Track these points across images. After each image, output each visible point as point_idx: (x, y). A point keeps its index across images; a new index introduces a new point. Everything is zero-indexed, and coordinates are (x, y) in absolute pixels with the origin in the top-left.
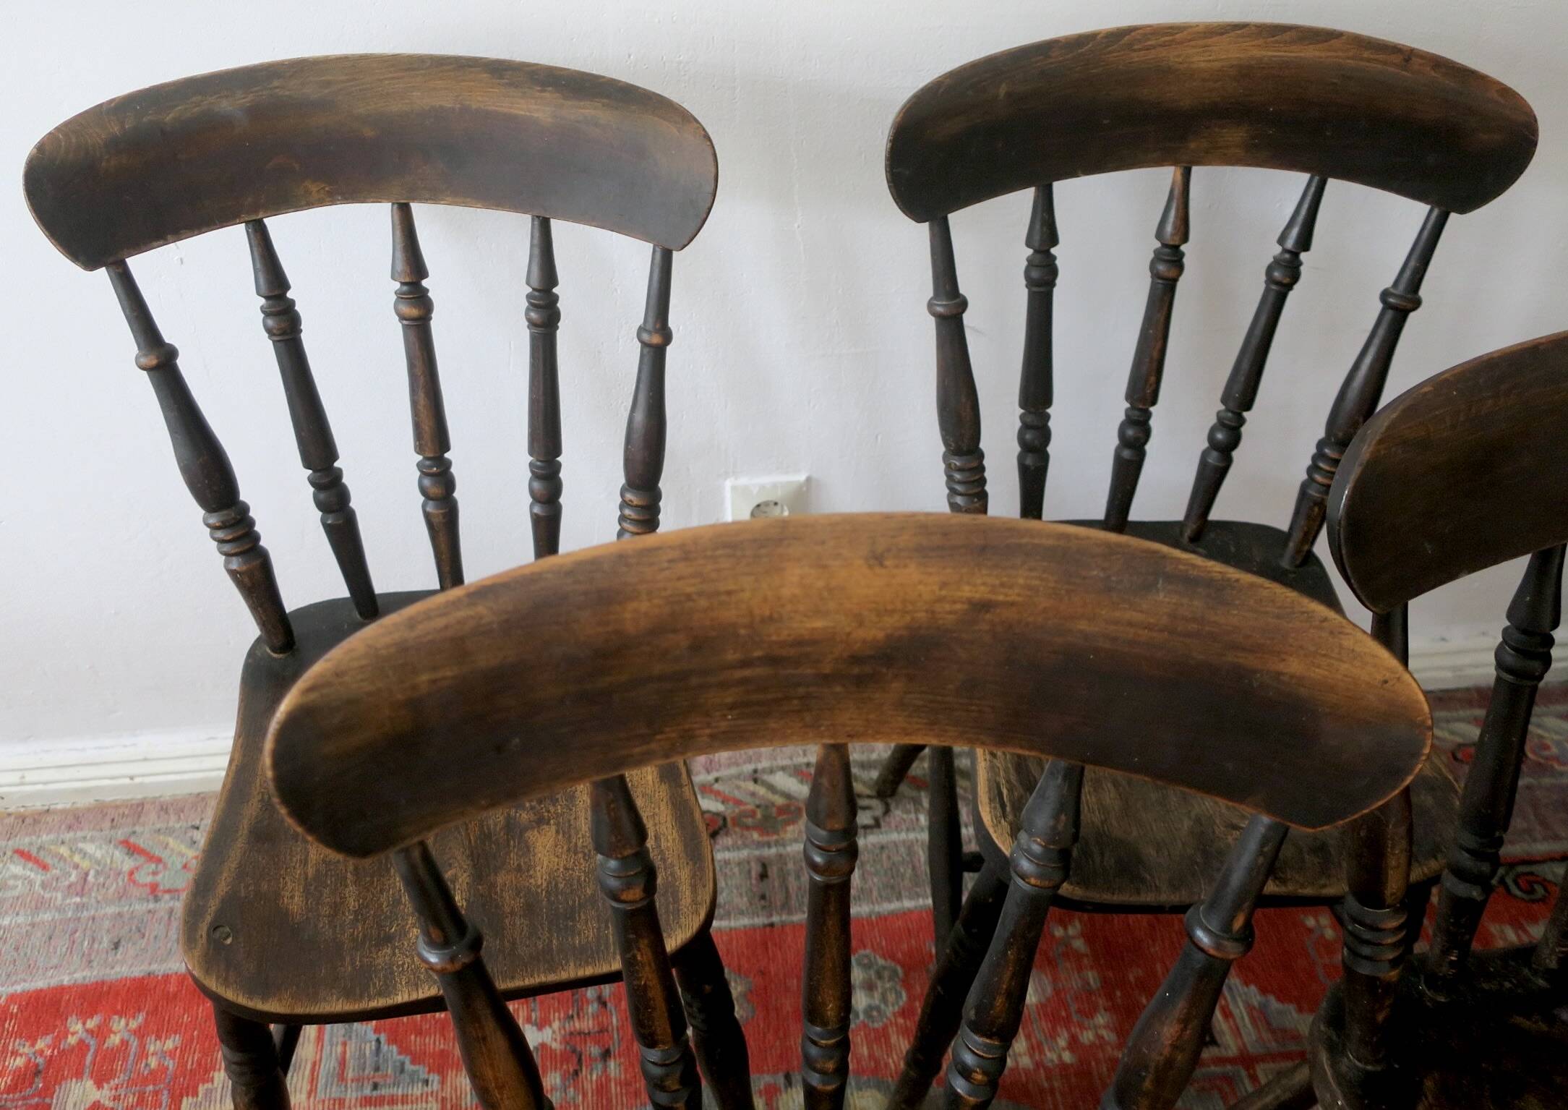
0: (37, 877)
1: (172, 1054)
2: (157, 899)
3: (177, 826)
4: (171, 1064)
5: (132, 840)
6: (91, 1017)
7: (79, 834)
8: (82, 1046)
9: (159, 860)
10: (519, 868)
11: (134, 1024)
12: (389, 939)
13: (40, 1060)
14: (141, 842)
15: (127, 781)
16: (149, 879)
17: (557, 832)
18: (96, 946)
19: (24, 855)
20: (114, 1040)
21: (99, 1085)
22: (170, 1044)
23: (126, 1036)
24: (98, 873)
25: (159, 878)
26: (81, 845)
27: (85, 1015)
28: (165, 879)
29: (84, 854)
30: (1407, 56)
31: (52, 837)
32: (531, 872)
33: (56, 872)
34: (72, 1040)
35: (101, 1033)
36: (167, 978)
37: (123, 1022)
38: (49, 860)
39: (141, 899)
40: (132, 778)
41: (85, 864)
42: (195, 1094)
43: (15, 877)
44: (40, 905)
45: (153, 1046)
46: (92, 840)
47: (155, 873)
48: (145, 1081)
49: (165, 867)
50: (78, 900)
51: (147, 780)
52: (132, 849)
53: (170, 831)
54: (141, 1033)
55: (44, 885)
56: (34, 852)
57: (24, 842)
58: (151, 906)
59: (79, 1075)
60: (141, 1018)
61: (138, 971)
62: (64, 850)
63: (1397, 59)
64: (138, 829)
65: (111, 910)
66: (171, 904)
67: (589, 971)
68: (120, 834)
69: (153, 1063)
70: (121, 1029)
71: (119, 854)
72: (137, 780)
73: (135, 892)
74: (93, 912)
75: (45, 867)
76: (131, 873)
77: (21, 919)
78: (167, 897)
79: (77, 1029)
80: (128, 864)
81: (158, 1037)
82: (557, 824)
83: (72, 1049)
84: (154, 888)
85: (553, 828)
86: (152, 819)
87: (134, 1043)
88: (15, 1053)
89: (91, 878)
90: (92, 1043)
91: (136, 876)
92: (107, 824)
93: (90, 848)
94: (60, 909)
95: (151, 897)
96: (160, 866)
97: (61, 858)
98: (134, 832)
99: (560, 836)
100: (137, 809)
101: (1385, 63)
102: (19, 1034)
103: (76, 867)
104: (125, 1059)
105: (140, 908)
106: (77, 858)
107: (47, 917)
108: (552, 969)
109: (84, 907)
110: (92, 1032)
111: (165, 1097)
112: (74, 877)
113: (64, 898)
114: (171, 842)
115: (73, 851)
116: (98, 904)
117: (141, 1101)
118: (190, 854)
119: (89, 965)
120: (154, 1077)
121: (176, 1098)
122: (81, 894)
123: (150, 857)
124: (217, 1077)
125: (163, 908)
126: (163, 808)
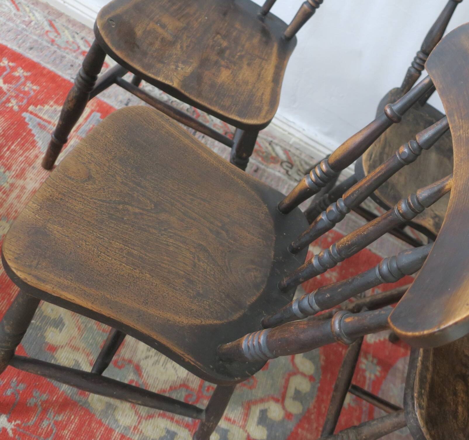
0: (14, 11)
1: (34, 91)
2: (52, 45)
3: (71, 28)
4: (32, 93)
5: (53, 22)
6: (12, 62)
7: (35, 8)
8: (4, 69)
9: (59, 34)
10: (214, 74)
11: (26, 74)
12: (163, 63)
14: (56, 25)
16: (53, 37)
17: (231, 73)
18: (24, 44)
19: (13, 1)
20: (16, 74)
22: (35, 87)
23: (21, 75)
24: (36, 24)
25: (56, 39)
26: (34, 12)
27: (11, 60)
28: (58, 41)
29: (34, 15)
31: (26, 2)
32: (217, 77)
33: (22, 14)
35: (13, 69)
36: (44, 68)
37: (22, 71)
38: (21, 8)
39: (47, 41)
40: (65, 2)
41: (33, 18)
42: (36, 106)
43: (6, 6)
44: (10, 19)
45: (29, 84)
46: (39, 13)
47: (56, 37)
48: (21, 92)
49: (60, 37)
50: (25, 27)
51: (70, 7)
52: (51, 25)
53: (67, 28)
54: (27, 78)
55: (15, 14)
56: (17, 2)
58: (49, 45)
60: (29, 74)
61: (36, 60)
62: (27, 9)
64: (57, 20)
65: (35, 37)
66: (56, 49)
67: (221, 112)
68: (50, 18)
69: (26, 89)
70: (20, 72)
71: (46, 23)
72: (66, 5)
73: (46, 37)
74: (28, 33)
75: (18, 10)
76: (47, 32)
78: (56, 46)
79: (5, 62)
80: (48, 28)
81: (32, 83)
82: (232, 72)
84: (53, 41)
85: (230, 72)
86: (63, 20)
87: (23, 80)
89: (33, 23)
90: (9, 70)
91: (49, 33)
92: (46, 12)
93: (37, 15)
94: (17, 25)
95: (51, 43)
96: (58, 36)
97: (25, 11)
98: (55, 20)
99: (232, 75)
100: (60, 15)
103: (29, 17)
104: (18, 81)
105: (45, 43)
106: (31, 14)
107: (11, 24)
108: (210, 104)
109: (26, 30)
110: (10, 67)
111: (25, 101)
112: (27, 19)
113: (20, 23)
114: (66, 32)
115: (30, 11)
116: (31, 33)
117: (17, 97)
118: (71, 40)
119: (19, 47)
120: (26, 93)
121: (29, 104)
122: (27, 26)
123: (56, 31)
124: (47, 107)
125: (54, 48)
126: (69, 20)
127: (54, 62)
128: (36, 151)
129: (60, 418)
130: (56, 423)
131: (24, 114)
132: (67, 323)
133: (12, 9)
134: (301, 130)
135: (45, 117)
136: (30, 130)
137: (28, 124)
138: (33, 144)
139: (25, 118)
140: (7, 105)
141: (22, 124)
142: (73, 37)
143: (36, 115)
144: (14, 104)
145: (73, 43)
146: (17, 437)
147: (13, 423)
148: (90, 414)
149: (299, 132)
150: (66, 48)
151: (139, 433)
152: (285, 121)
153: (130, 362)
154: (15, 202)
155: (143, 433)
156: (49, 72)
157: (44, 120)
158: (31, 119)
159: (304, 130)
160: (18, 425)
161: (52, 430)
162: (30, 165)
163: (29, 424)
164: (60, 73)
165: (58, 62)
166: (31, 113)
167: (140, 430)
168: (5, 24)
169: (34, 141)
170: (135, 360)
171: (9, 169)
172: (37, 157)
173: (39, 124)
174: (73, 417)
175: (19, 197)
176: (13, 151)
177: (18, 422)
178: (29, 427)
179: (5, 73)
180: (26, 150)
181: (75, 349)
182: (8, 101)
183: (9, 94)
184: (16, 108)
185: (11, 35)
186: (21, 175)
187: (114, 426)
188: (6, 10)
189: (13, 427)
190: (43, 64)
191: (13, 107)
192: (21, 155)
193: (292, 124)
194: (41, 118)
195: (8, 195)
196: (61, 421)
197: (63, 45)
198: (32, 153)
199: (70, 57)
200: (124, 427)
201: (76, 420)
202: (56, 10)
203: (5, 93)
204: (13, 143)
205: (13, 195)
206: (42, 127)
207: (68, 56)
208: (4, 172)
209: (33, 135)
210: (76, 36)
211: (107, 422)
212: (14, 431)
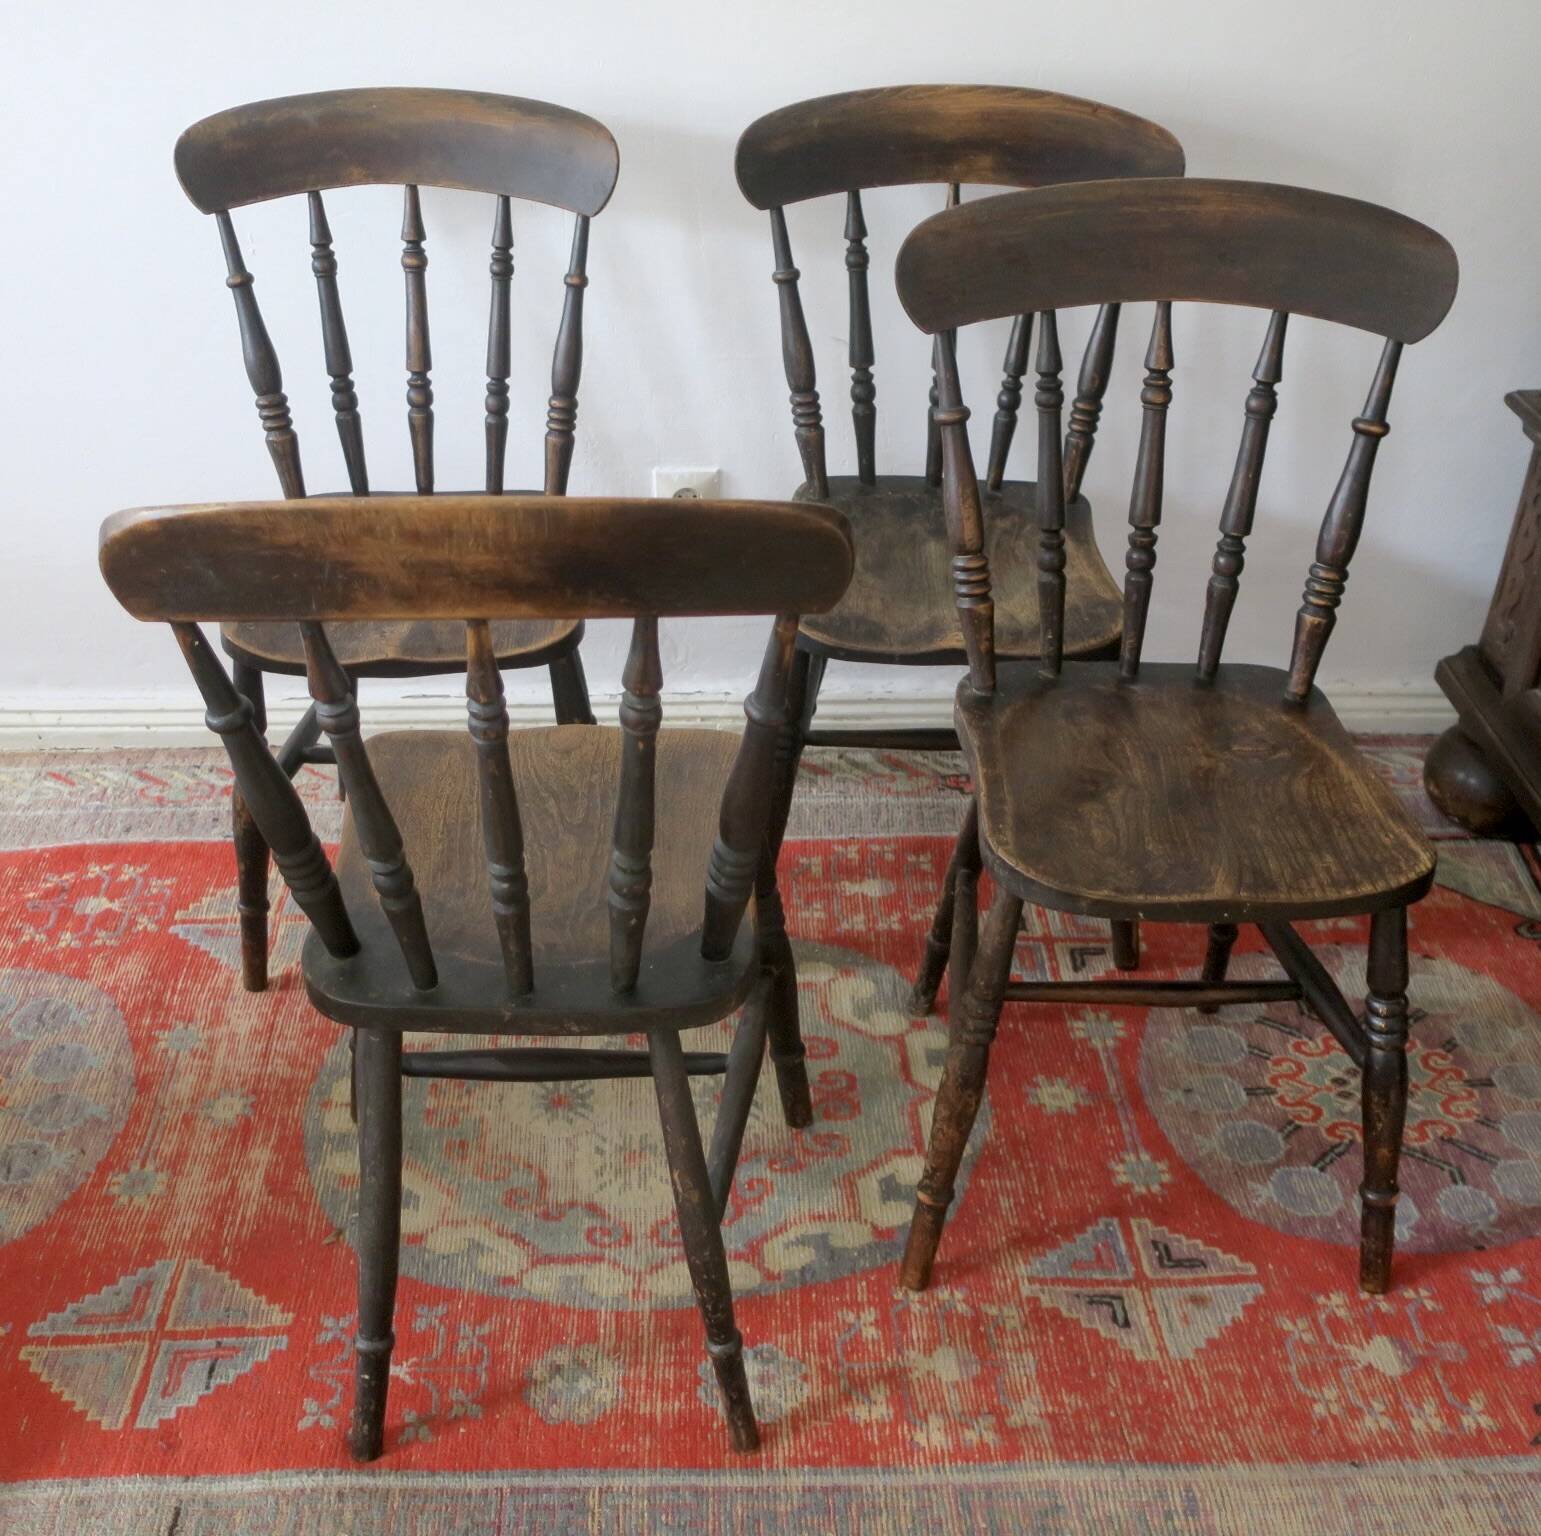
0: (66, 789)
1: (169, 887)
2: (162, 806)
3: (182, 765)
4: (168, 892)
5: (145, 771)
6: (107, 864)
7: (100, 766)
8: (98, 880)
9: (165, 784)
11: (140, 870)
13: (66, 885)
14: (152, 773)
15: (144, 729)
16: (157, 794)
18: (112, 828)
19: (56, 776)
20: (124, 878)
21: (111, 899)
22: (168, 882)
23: (134, 876)
24: (115, 789)
25: (165, 794)
26: (101, 773)
27: (101, 861)
28: (169, 794)
29: (105, 778)
30: (1095, 108)
31: (80, 766)
33: (82, 787)
34: (91, 875)
35: (114, 873)
36: (168, 844)
37: (132, 869)
38: (75, 780)
39: (149, 805)
40: (148, 727)
41: (105, 783)
42: (187, 908)
43: (49, 788)
44: (66, 805)
45: (155, 882)
46: (111, 770)
47: (162, 791)
48: (147, 899)
49: (171, 788)
50: (98, 803)
51: (161, 730)
52: (143, 777)
53: (177, 768)
54: (145, 875)
55: (70, 794)
56: (64, 774)
57: (56, 768)
58: (158, 809)
59: (96, 894)
60: (146, 867)
61: (145, 840)
62: (88, 775)
63: (1089, 110)
64: (150, 765)
65: (125, 810)
66: (174, 809)
68: (135, 767)
69: (154, 891)
70: (128, 872)
71: (132, 780)
72: (153, 729)
73: (146, 801)
74: (109, 811)
75: (72, 784)
76: (142, 790)
77: (50, 812)
78: (171, 805)
79: (94, 870)
80: (140, 785)
81: (159, 877)
83: (91, 880)
84: (160, 801)
86: (160, 760)
87: (140, 880)
88: (45, 881)
89: (109, 791)
90: (108, 878)
91: (146, 793)
92: (124, 761)
93: (109, 774)
94: (84, 808)
95: (158, 805)
96: (167, 788)
97: (85, 779)
98: (146, 768)
100: (152, 753)
101: (1081, 112)
102: (50, 870)
103: (98, 784)
104: (133, 887)
105: (148, 810)
106: (99, 780)
107: (72, 812)
109: (103, 807)
110: (107, 872)
111: (163, 909)
112: (95, 790)
113: (87, 802)
114: (176, 774)
115: (95, 777)
116: (115, 807)
117: (144, 910)
118: (191, 781)
119: (106, 837)
120: (155, 898)
121: (171, 910)
122: (101, 800)
123: (156, 781)
124: (205, 900)
125: (167, 811)
126: (171, 754)
127: (179, 830)
128: (225, 974)
129: (485, 1329)
130: (482, 1339)
131: (172, 930)
132: (422, 1194)
133: (62, 788)
134: (722, 697)
135: (212, 916)
136: (196, 948)
137: (185, 942)
138: (214, 965)
139: (177, 935)
140: (134, 930)
141: (178, 946)
142: (194, 776)
143: (194, 921)
144: (145, 923)
145: (198, 784)
146: (422, 1380)
147: (405, 1364)
148: (538, 1304)
149: (721, 702)
150: (190, 799)
151: (647, 1296)
152: (679, 698)
153: (572, 1204)
154: (230, 1062)
155: (656, 1295)
156: (181, 846)
157: (212, 922)
158: (187, 931)
159: (727, 693)
160: (416, 1364)
161: (481, 1352)
162: (225, 998)
163: (434, 1356)
164: (200, 839)
165: (187, 827)
166: (184, 922)
167: (647, 1293)
168: (61, 816)
169: (212, 961)
170: (582, 1197)
171: (190, 1020)
172: (229, 981)
173: (207, 932)
174: (508, 1321)
175: (231, 1052)
176: (184, 991)
177: (415, 1359)
178: (436, 1360)
179: (104, 886)
180: (206, 979)
181: (457, 1223)
182: (133, 923)
183: (128, 913)
184: (152, 927)
185: (82, 827)
186: (217, 1017)
187: (593, 1306)
188: (51, 795)
189: (407, 1370)
190: (163, 839)
191: (146, 927)
192: (202, 990)
193: (698, 698)
194: (205, 921)
195: (211, 1058)
196: (490, 1334)
197: (182, 797)
198: (220, 980)
199: (205, 809)
200: (613, 1299)
201: (518, 1322)
202: (140, 751)
203: (122, 914)
204: (176, 980)
205: (221, 1052)
206: (216, 934)
207: (200, 810)
208: (186, 1028)
209: (206, 953)
210: (196, 771)
211: (577, 1303)
212: (414, 1375)
